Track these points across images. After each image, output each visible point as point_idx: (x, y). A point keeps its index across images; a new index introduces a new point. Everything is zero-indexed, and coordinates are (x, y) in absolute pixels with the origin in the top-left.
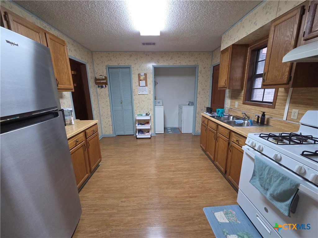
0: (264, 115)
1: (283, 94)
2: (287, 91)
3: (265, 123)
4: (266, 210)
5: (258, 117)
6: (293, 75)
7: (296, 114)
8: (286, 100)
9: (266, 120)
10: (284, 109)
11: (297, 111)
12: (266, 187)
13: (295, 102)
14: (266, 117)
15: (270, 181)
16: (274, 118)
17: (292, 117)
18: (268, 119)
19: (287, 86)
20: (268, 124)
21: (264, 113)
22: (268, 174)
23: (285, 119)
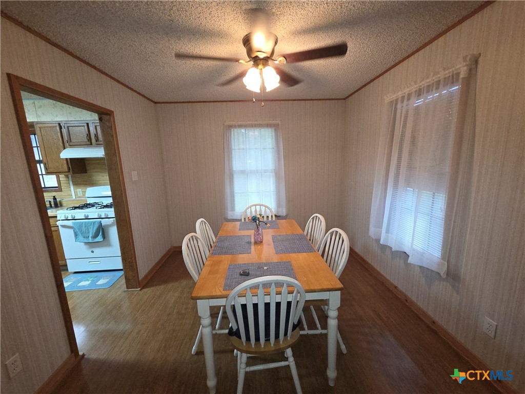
0: (55, 198)
1: (65, 179)
2: (67, 177)
3: (59, 205)
4: (93, 252)
5: (50, 201)
6: (70, 166)
7: (81, 192)
8: (69, 183)
9: (58, 203)
10: (70, 190)
11: (80, 190)
12: (87, 236)
13: (76, 184)
14: (58, 200)
15: (88, 230)
16: (65, 200)
17: (79, 195)
18: (60, 202)
19: (67, 173)
20: (61, 205)
21: (54, 197)
22: (85, 227)
23: (74, 198)
